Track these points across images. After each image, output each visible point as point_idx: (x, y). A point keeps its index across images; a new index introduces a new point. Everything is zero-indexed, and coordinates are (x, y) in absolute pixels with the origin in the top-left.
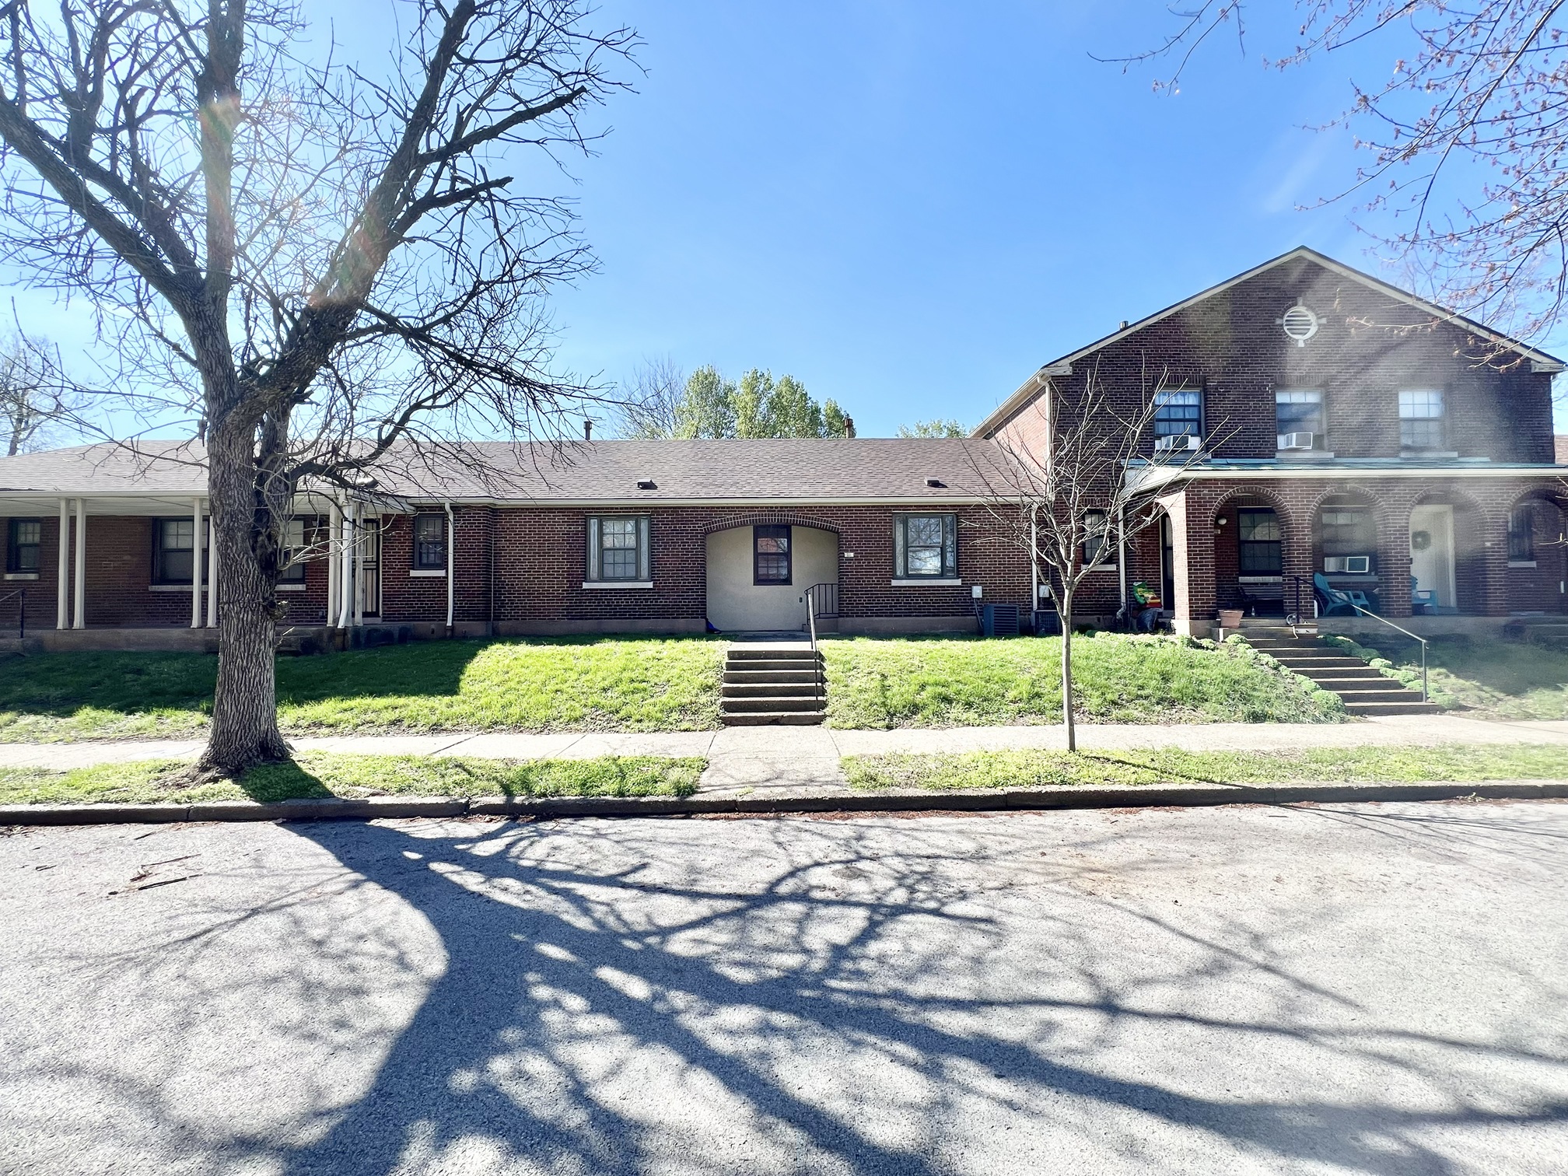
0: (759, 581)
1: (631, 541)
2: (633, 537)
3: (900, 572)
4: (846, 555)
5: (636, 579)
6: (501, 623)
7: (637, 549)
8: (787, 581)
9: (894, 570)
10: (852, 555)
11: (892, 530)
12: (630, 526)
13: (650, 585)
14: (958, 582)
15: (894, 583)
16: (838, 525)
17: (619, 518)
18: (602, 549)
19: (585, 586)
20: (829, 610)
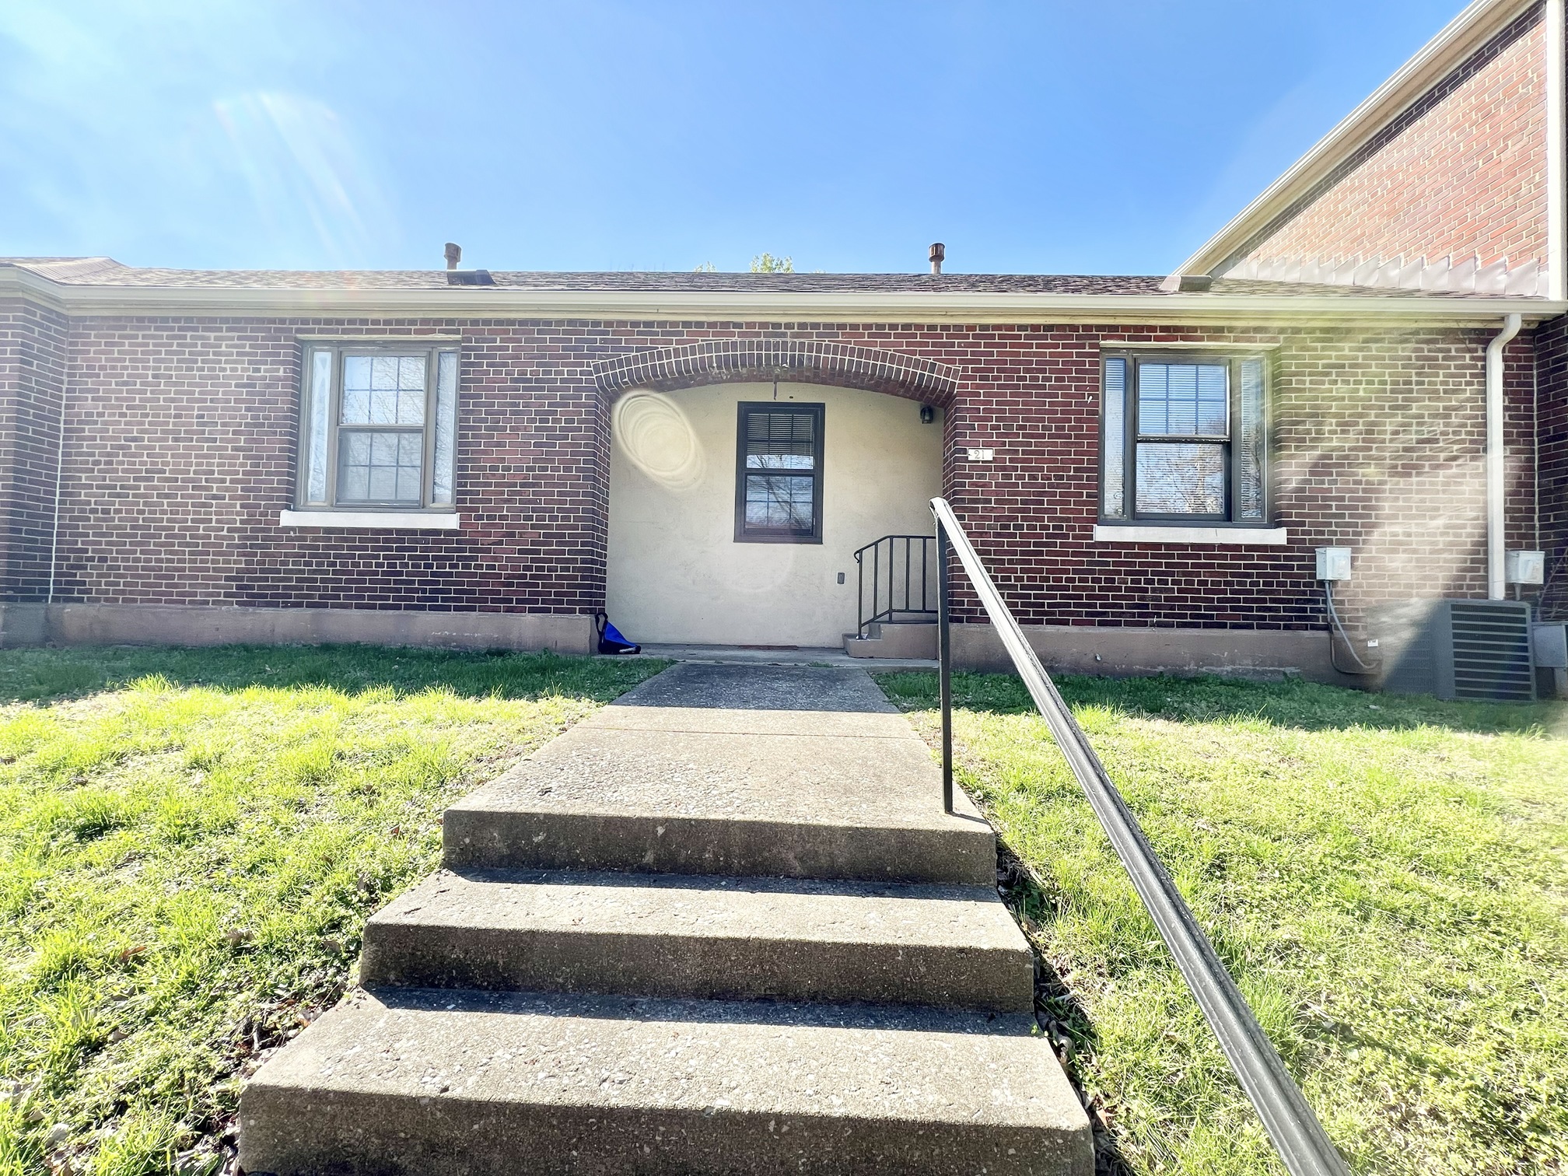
0: (746, 532)
1: (413, 413)
2: (419, 401)
3: (1113, 499)
4: (972, 455)
5: (420, 506)
6: (69, 608)
7: (427, 432)
8: (808, 532)
9: (1098, 497)
10: (988, 455)
11: (1097, 388)
12: (413, 370)
13: (452, 522)
14: (1278, 537)
15: (1102, 534)
16: (949, 375)
17: (386, 348)
18: (342, 434)
19: (287, 518)
20: (916, 604)
